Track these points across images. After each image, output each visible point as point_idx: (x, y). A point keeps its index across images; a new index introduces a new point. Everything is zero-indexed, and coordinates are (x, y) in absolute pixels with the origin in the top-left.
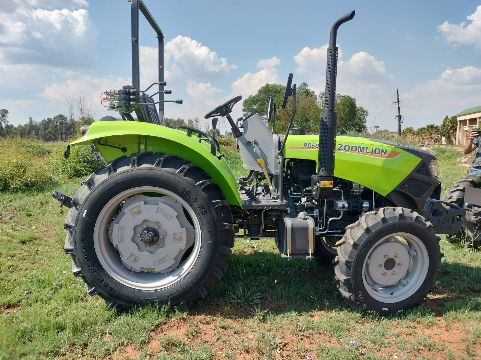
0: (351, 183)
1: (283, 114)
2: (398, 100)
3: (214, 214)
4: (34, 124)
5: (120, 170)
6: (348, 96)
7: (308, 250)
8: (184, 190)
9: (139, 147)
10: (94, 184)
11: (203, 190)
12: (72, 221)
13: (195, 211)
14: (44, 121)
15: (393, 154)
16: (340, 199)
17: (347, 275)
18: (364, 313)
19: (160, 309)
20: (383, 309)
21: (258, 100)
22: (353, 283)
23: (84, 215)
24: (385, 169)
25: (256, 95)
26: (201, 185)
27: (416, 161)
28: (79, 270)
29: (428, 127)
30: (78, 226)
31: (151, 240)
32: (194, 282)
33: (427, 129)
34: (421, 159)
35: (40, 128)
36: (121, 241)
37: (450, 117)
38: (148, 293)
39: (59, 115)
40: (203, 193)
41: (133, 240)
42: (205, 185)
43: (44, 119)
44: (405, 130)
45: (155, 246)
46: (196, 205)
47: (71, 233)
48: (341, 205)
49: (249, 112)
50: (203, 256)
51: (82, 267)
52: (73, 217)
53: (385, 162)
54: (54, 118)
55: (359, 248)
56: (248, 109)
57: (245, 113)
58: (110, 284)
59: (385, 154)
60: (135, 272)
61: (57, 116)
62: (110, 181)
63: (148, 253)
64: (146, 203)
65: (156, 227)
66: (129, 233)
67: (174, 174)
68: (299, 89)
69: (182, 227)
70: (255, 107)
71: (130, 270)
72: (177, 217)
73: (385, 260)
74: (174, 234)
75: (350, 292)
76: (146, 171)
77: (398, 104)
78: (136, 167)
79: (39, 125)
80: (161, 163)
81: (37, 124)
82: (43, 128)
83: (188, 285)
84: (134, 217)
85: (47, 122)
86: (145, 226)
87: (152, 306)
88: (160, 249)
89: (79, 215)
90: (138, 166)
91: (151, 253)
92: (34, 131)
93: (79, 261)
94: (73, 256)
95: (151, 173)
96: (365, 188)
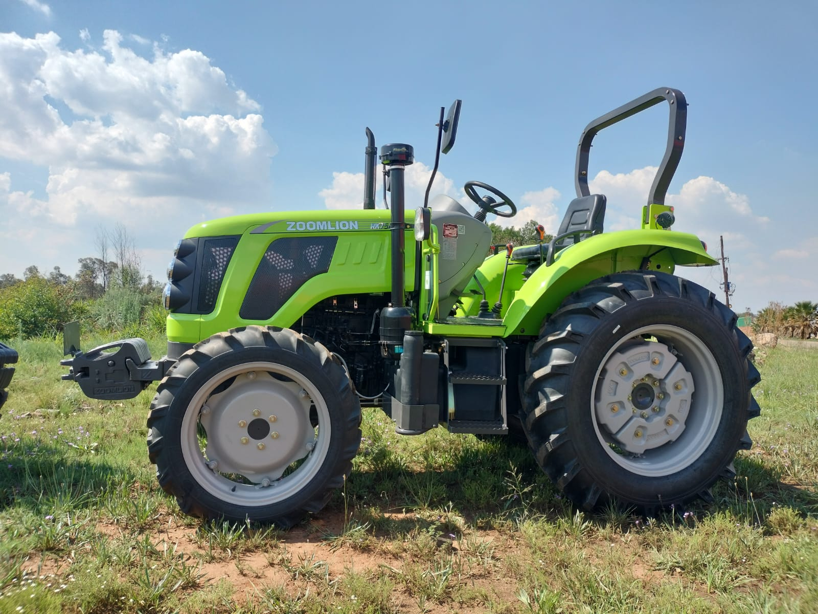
29: (799, 306)
33: (797, 310)
44: (763, 312)
77: (724, 262)
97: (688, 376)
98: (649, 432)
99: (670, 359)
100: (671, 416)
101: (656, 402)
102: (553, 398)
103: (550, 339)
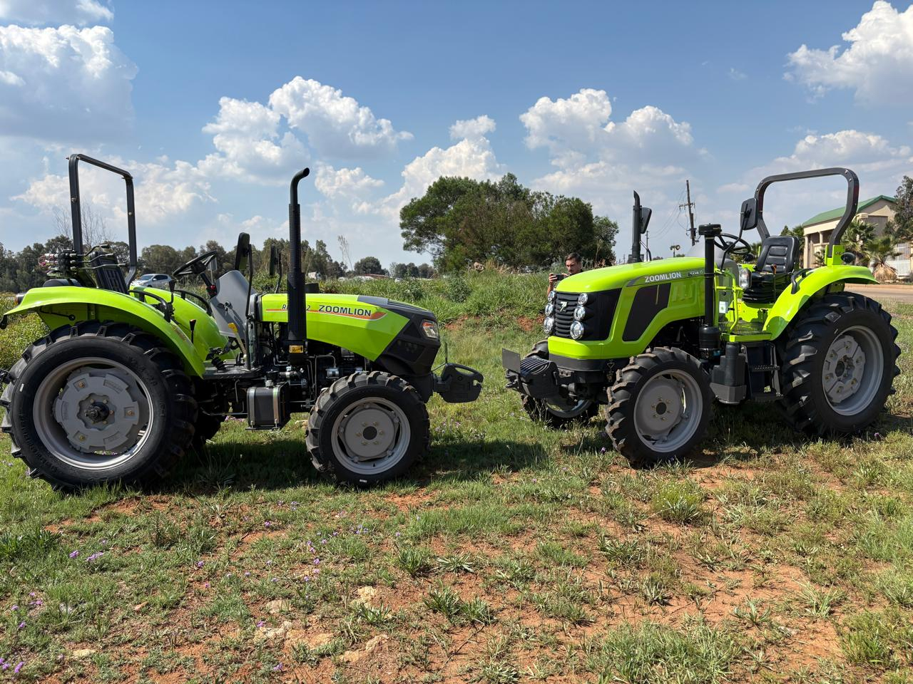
0: (339, 348)
1: (467, 234)
2: (689, 201)
3: (166, 385)
4: (6, 257)
5: (59, 340)
6: (577, 200)
7: (273, 421)
8: (131, 359)
9: (89, 314)
10: (31, 356)
11: (152, 359)
12: (9, 397)
13: (144, 382)
14: (28, 250)
15: (378, 315)
16: (332, 367)
17: (314, 445)
18: (338, 485)
19: (110, 488)
20: (361, 481)
21: (427, 208)
22: (321, 452)
23: (21, 390)
24: (370, 332)
25: (423, 199)
26: (149, 354)
27: (404, 321)
28: (19, 450)
30: (15, 402)
31: (97, 414)
32: (147, 459)
34: (409, 320)
35: (20, 264)
36: (65, 417)
37: (791, 229)
38: (97, 473)
39: (57, 238)
40: (152, 362)
41: (79, 416)
42: (154, 354)
43: (29, 247)
45: (105, 422)
46: (145, 375)
47: (8, 410)
48: (331, 373)
49: (412, 229)
50: (156, 430)
51: (21, 446)
52: (10, 392)
53: (369, 324)
54: (47, 244)
55: (325, 415)
56: (409, 223)
57: (405, 230)
58: (54, 464)
59: (369, 315)
60: (85, 453)
61: (52, 240)
62: (48, 352)
63: (97, 430)
64: (91, 375)
65: (105, 402)
66: (74, 409)
67: (119, 343)
68: (500, 184)
69: (134, 401)
70: (422, 220)
71: (79, 451)
72: (127, 389)
73: (364, 428)
74: (125, 408)
75: (320, 463)
76: (88, 340)
77: (690, 207)
78: (76, 337)
79: (16, 258)
80: (105, 332)
81: (13, 257)
82: (24, 265)
83: (140, 463)
84: (78, 391)
85: (33, 252)
86: (92, 401)
87: (102, 486)
88: (110, 426)
89: (15, 390)
90: (79, 335)
91: (100, 430)
92: (7, 270)
93: (18, 440)
94: (12, 435)
95: (93, 342)
96: (355, 354)
97: (863, 354)
98: (845, 389)
99: (855, 344)
100: (855, 379)
101: (845, 371)
102: (805, 376)
103: (800, 340)
